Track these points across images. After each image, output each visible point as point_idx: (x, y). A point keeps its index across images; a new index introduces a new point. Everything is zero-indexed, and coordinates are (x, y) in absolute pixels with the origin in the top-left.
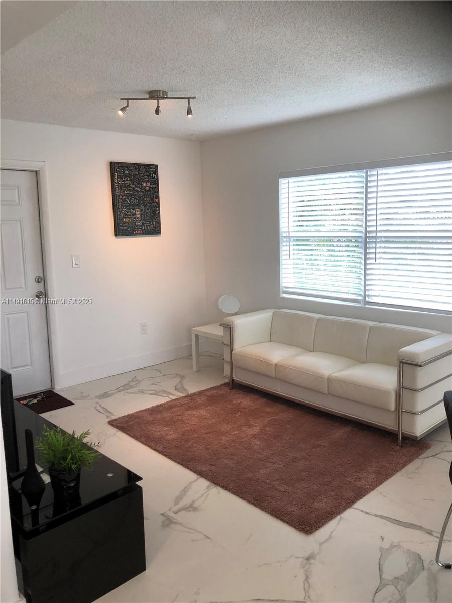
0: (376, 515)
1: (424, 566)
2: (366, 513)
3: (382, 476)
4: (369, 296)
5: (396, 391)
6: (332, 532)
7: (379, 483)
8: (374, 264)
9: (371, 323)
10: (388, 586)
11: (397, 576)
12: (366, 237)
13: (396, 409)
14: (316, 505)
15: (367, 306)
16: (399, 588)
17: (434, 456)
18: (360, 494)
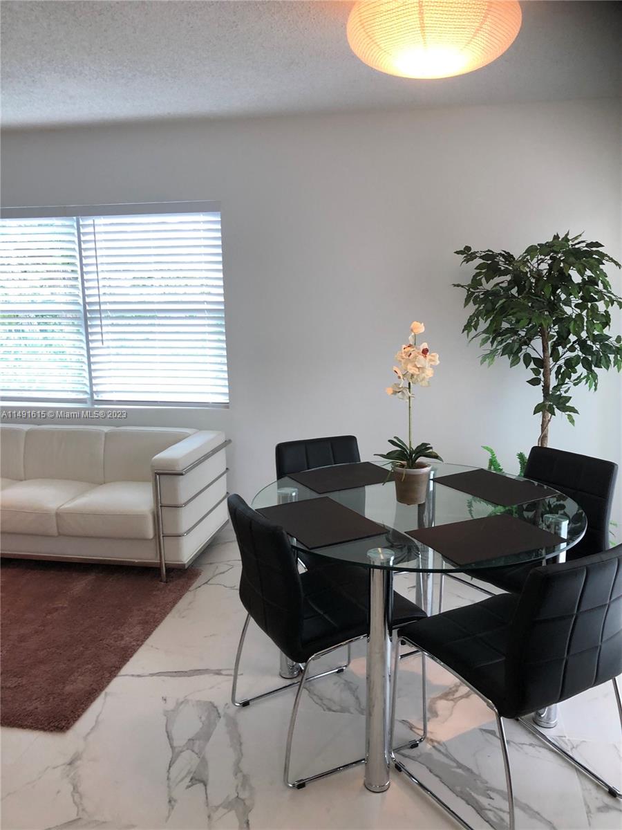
0: (152, 675)
1: (219, 714)
2: (139, 676)
3: (150, 625)
4: (97, 392)
5: (153, 513)
6: (98, 717)
7: (148, 634)
8: (101, 348)
9: (106, 429)
10: (183, 754)
11: (190, 737)
12: (85, 311)
13: (155, 535)
14: (69, 688)
15: (96, 406)
16: (196, 749)
17: (206, 583)
18: (125, 655)
